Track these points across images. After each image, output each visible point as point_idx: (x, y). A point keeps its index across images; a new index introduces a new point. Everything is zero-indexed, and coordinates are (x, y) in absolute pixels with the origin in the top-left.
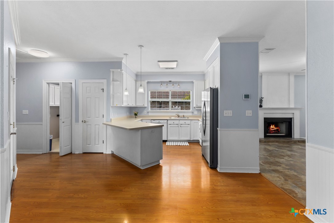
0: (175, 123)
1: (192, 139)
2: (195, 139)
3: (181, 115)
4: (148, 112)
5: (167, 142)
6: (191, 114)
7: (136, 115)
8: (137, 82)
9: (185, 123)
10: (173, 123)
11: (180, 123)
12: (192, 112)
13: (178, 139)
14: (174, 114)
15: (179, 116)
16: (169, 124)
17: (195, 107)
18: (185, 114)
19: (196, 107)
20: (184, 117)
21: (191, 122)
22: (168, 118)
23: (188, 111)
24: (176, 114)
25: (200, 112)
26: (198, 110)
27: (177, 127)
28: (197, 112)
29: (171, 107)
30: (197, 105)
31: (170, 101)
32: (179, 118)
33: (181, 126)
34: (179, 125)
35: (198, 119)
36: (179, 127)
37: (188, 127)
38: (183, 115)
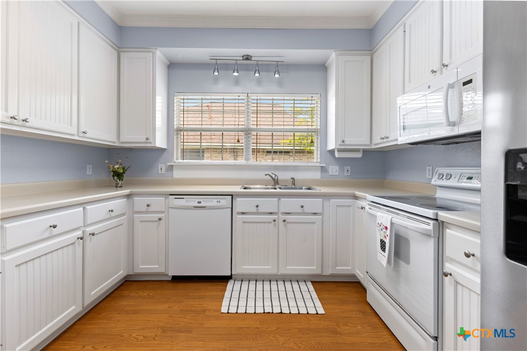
0: (261, 210)
1: (328, 271)
2: (343, 269)
3: (282, 176)
4: (171, 168)
5: (230, 284)
6: (317, 175)
7: (118, 175)
8: (122, 54)
9: (300, 210)
10: (254, 210)
11: (282, 210)
12: (323, 169)
13: (274, 271)
14: (261, 175)
15: (276, 182)
16: (238, 213)
17: (332, 152)
18: (299, 176)
19: (340, 151)
20: (294, 184)
21: (326, 203)
22: (237, 189)
23: (309, 164)
24: (266, 175)
25: (349, 167)
26: (341, 162)
27: (271, 222)
28: (338, 169)
29: (251, 150)
30: (343, 142)
31: (246, 131)
32: (277, 187)
33: (284, 221)
34: (280, 214)
35: (355, 193)
36: (276, 222)
37: (315, 223)
38: (291, 178)
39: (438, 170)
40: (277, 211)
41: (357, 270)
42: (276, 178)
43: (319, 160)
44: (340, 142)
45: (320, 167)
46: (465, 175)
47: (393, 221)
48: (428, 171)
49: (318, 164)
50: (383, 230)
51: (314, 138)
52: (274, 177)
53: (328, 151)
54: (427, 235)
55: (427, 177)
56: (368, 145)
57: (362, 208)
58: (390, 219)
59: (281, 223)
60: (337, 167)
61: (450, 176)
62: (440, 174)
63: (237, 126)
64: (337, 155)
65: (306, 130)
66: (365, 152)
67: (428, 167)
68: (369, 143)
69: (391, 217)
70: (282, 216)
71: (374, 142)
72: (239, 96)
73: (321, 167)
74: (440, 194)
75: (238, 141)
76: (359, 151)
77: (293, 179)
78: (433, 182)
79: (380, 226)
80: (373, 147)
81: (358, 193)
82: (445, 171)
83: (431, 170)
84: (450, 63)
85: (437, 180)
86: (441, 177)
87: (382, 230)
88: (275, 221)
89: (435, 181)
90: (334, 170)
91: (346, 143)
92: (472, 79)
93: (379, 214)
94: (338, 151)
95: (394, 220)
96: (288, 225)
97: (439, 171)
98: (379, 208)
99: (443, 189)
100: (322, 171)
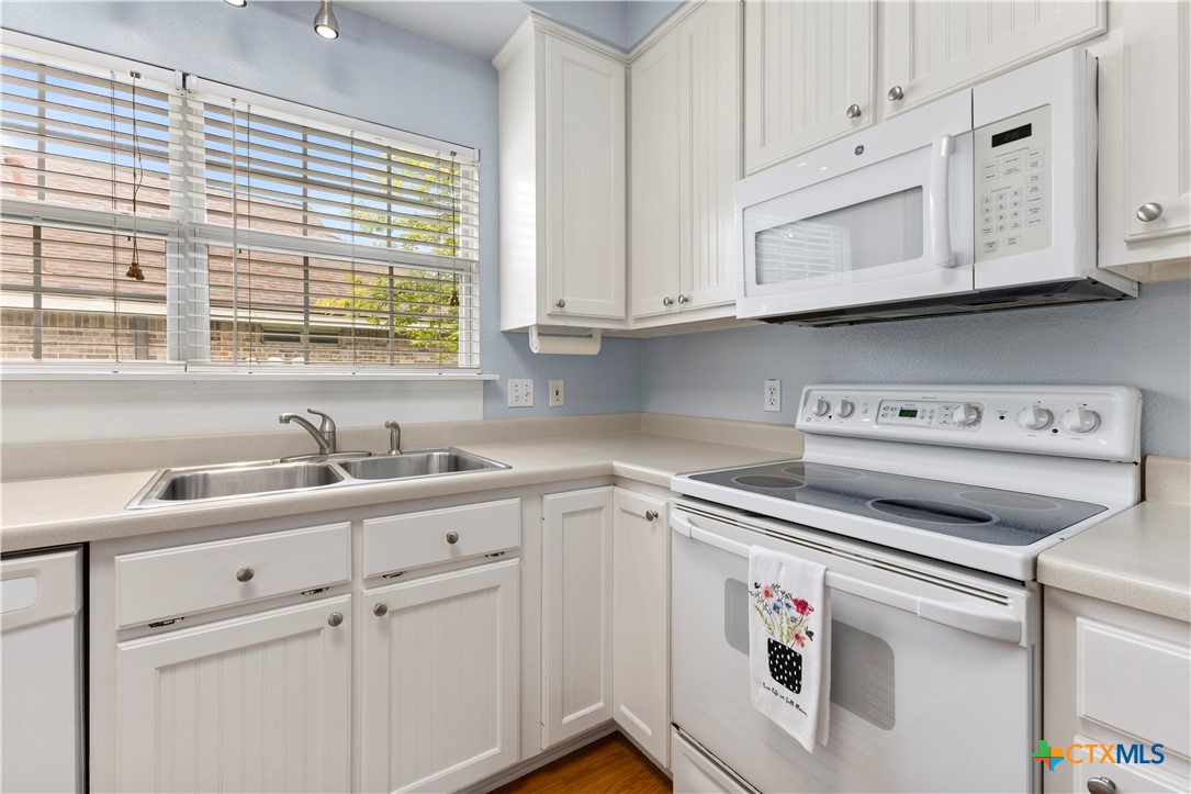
0: (266, 586)
2: (582, 716)
3: (353, 418)
6: (470, 410)
9: (444, 554)
10: (228, 595)
11: (368, 568)
12: (490, 390)
15: (326, 441)
16: (128, 632)
17: (518, 337)
18: (414, 415)
19: (545, 332)
20: (396, 444)
23: (447, 374)
24: (287, 420)
25: (561, 382)
26: (543, 366)
27: (318, 631)
28: (531, 389)
29: (207, 332)
30: (561, 305)
31: (179, 234)
32: (333, 462)
33: (381, 611)
34: (359, 586)
35: (612, 467)
36: (344, 625)
37: (495, 588)
38: (387, 426)
39: (809, 391)
40: (344, 576)
41: (623, 708)
42: (327, 427)
43: (476, 362)
44: (550, 308)
45: (482, 385)
46: (892, 405)
47: (830, 583)
48: (767, 392)
49: (473, 375)
50: (784, 609)
51: (462, 288)
52: (316, 422)
53: (504, 332)
54: (999, 640)
55: (767, 409)
56: (619, 321)
57: (650, 517)
58: (821, 574)
59: (368, 621)
60: (530, 382)
61: (849, 409)
62: (821, 403)
63: (122, 208)
64: (535, 345)
65: (434, 262)
66: (608, 338)
67: (768, 384)
68: (622, 314)
69: (824, 567)
70: (368, 592)
71: (637, 311)
72: (138, 76)
73: (485, 382)
74: (814, 454)
75: (135, 273)
76: (590, 336)
77: (395, 426)
78: (801, 423)
79: (767, 593)
80: (632, 326)
81: (622, 466)
82: (836, 394)
83: (778, 388)
84: (912, 89)
85: (814, 418)
86: (824, 408)
87: (776, 608)
88: (336, 621)
89: (805, 419)
90: (520, 391)
91: (569, 309)
92: (1029, 126)
93: (755, 550)
94: (539, 334)
95: (839, 579)
96: (396, 622)
97: (813, 393)
98: (733, 522)
99: (823, 439)
100: (486, 397)
